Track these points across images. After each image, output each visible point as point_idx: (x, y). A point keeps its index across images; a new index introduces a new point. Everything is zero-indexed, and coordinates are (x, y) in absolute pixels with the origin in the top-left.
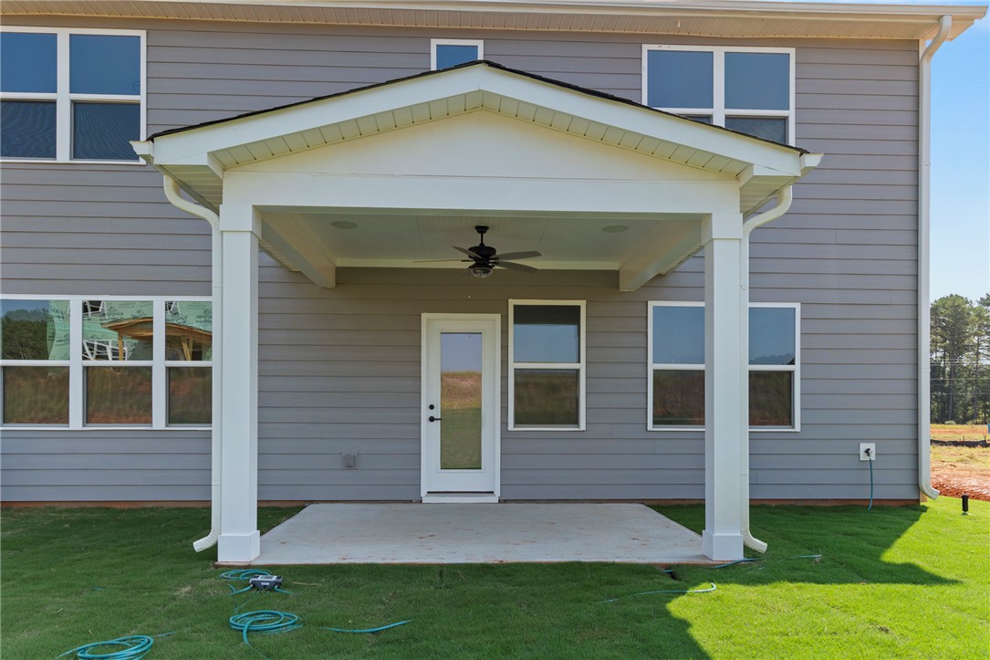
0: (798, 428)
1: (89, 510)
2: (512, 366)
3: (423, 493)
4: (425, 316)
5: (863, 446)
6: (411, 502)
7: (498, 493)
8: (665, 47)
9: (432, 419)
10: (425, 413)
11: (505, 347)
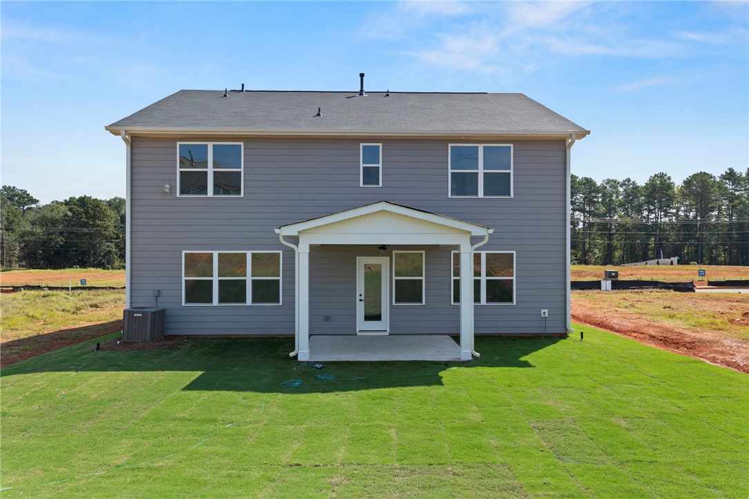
0: (515, 304)
1: (219, 338)
2: (394, 278)
3: (357, 331)
4: (358, 258)
5: (543, 311)
6: (352, 335)
7: (388, 331)
8: (458, 145)
9: (361, 300)
10: (358, 298)
11: (391, 271)
